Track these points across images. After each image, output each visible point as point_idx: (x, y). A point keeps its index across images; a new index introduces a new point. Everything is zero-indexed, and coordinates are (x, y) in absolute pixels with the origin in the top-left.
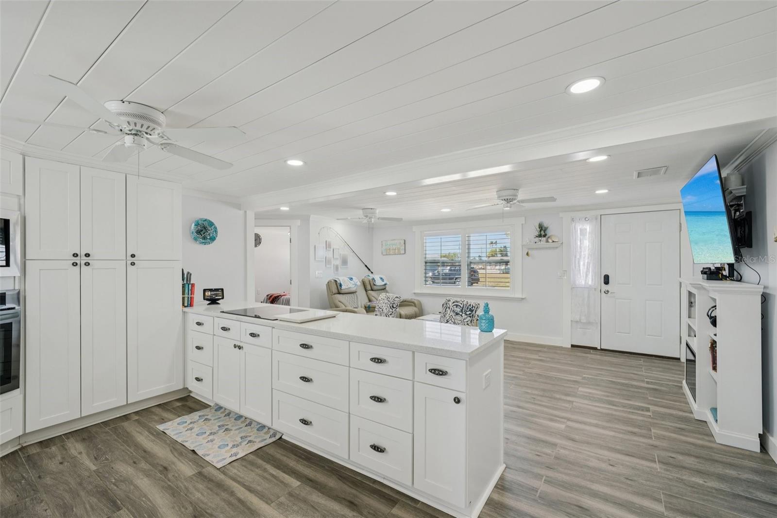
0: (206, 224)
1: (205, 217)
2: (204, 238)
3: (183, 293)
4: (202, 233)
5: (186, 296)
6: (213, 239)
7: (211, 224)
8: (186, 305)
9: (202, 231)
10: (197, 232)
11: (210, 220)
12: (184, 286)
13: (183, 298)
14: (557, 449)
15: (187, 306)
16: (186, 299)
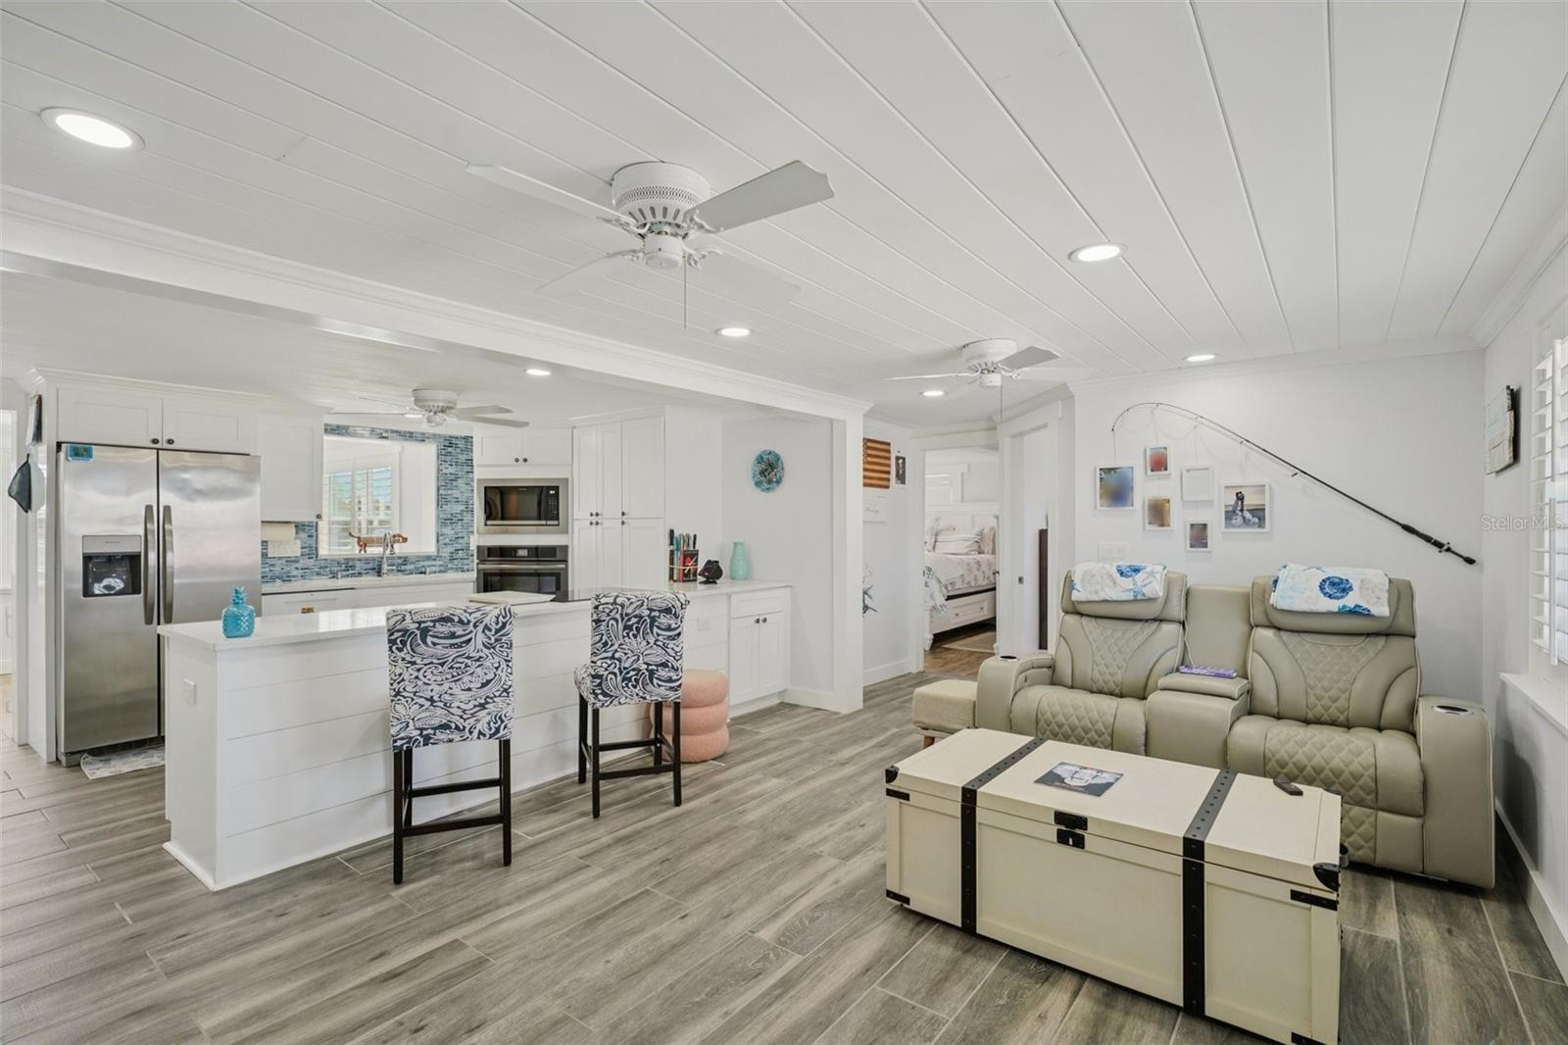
0: (772, 458)
1: (771, 449)
2: (770, 482)
3: (672, 562)
4: (766, 474)
5: (675, 567)
6: (778, 482)
7: (778, 458)
8: (675, 578)
9: (766, 470)
10: (760, 473)
11: (777, 452)
12: (672, 553)
13: (672, 570)
14: (158, 970)
15: (675, 581)
16: (675, 571)
